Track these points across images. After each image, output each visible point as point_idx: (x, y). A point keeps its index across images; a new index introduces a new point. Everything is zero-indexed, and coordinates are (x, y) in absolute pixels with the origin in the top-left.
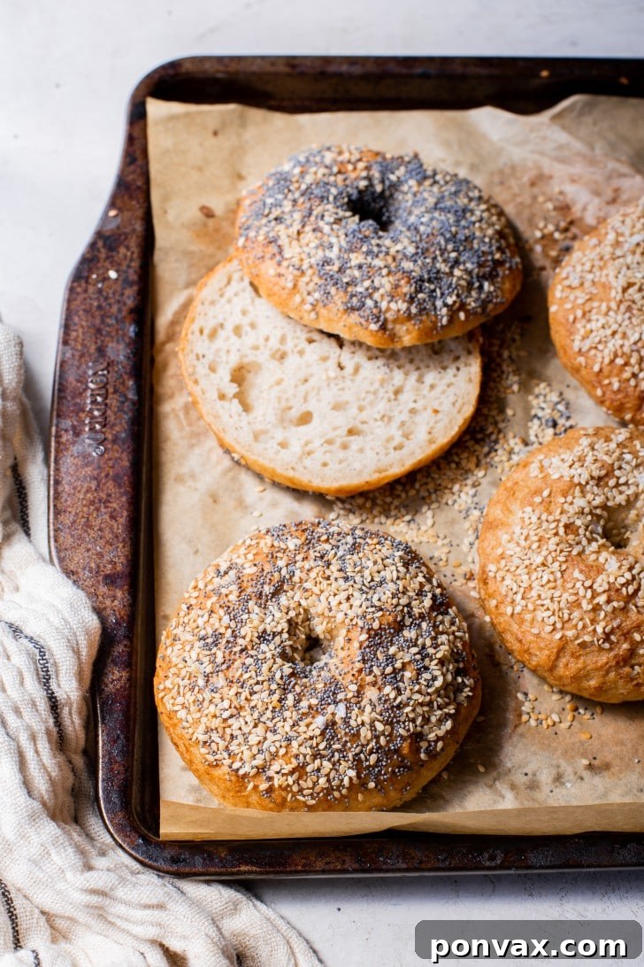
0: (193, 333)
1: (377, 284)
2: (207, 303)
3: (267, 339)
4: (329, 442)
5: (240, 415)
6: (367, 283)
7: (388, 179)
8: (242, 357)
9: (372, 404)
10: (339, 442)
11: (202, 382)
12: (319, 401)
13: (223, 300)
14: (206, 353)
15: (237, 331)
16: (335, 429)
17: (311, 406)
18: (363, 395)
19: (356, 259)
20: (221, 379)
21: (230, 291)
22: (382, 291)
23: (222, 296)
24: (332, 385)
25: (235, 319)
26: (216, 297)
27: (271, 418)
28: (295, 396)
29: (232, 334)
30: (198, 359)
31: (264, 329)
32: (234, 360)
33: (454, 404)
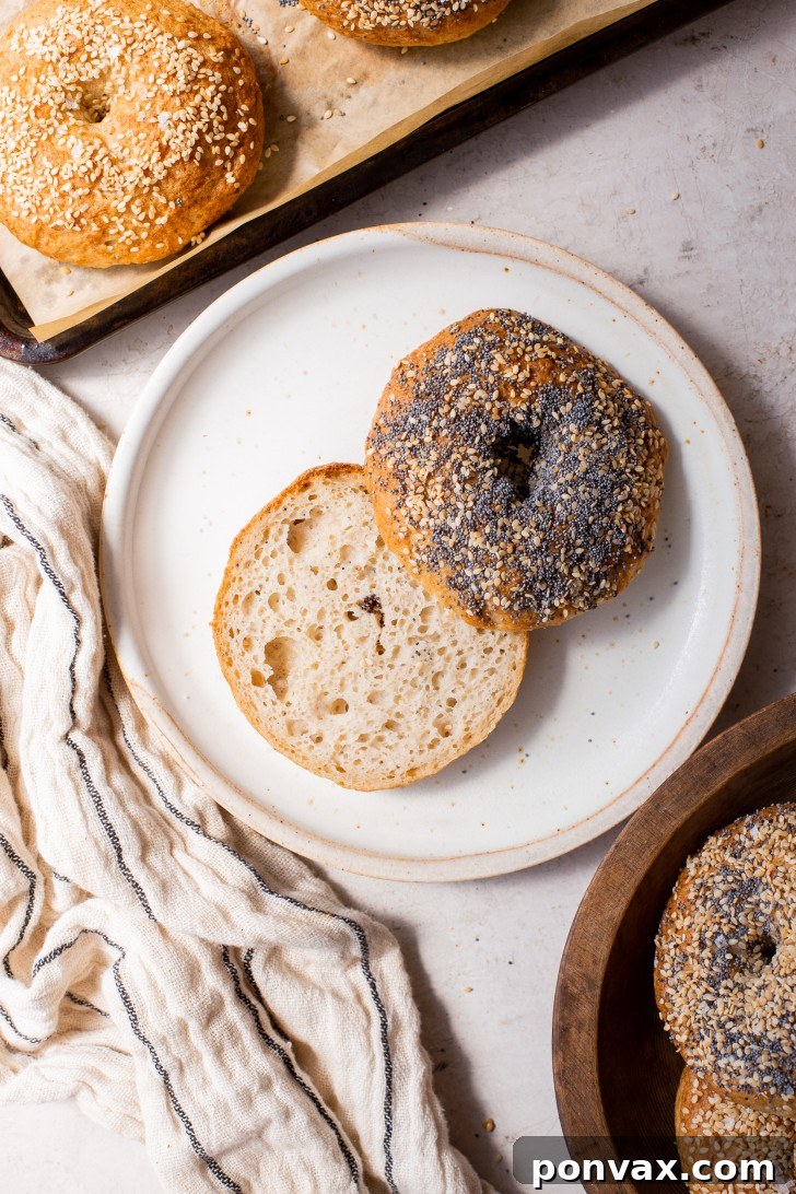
0: (227, 603)
1: (487, 574)
2: (241, 566)
3: (305, 612)
4: (363, 738)
5: (274, 703)
6: (477, 571)
7: (550, 416)
8: (277, 633)
9: (409, 694)
10: (373, 737)
11: (236, 662)
12: (355, 690)
13: (259, 563)
14: (241, 628)
15: (273, 601)
16: (369, 723)
17: (347, 696)
18: (401, 685)
19: (475, 540)
20: (255, 658)
21: (266, 551)
22: (490, 583)
23: (257, 555)
24: (369, 672)
25: (271, 587)
26: (252, 557)
27: (305, 707)
28: (331, 683)
29: (267, 606)
30: (232, 635)
31: (302, 599)
32: (269, 636)
33: (493, 694)
